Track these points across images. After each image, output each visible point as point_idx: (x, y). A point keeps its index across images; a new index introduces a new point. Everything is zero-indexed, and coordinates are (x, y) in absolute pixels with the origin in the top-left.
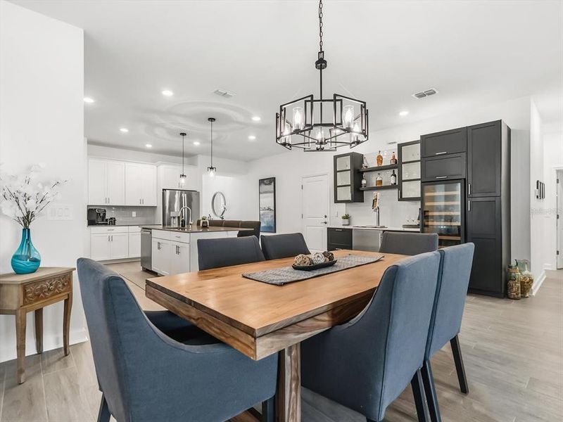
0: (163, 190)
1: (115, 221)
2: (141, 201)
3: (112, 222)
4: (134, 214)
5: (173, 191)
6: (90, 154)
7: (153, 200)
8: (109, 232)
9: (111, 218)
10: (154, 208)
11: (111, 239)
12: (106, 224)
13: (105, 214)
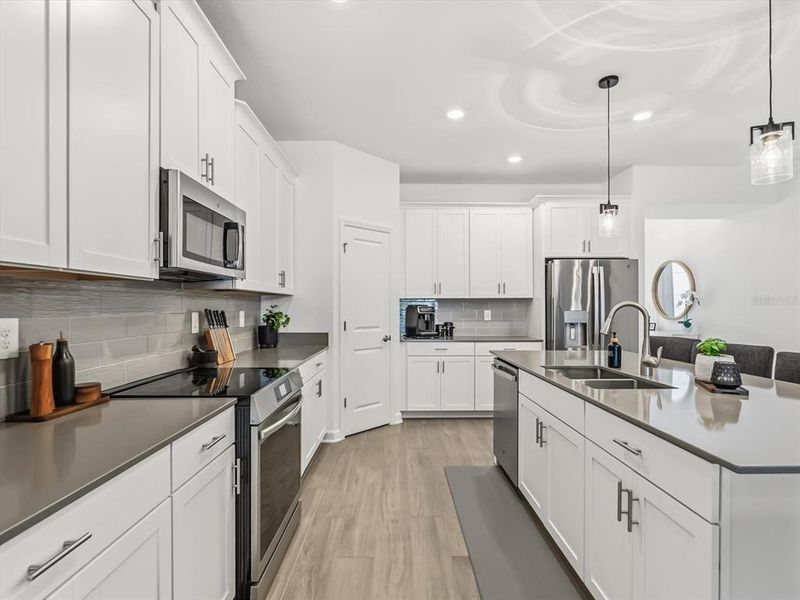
0: (547, 260)
1: (452, 328)
2: (502, 287)
3: (447, 332)
4: (488, 314)
5: (568, 261)
6: (404, 200)
7: (526, 284)
8: (439, 353)
9: (446, 324)
10: (527, 302)
11: (441, 368)
12: (436, 337)
13: (432, 316)
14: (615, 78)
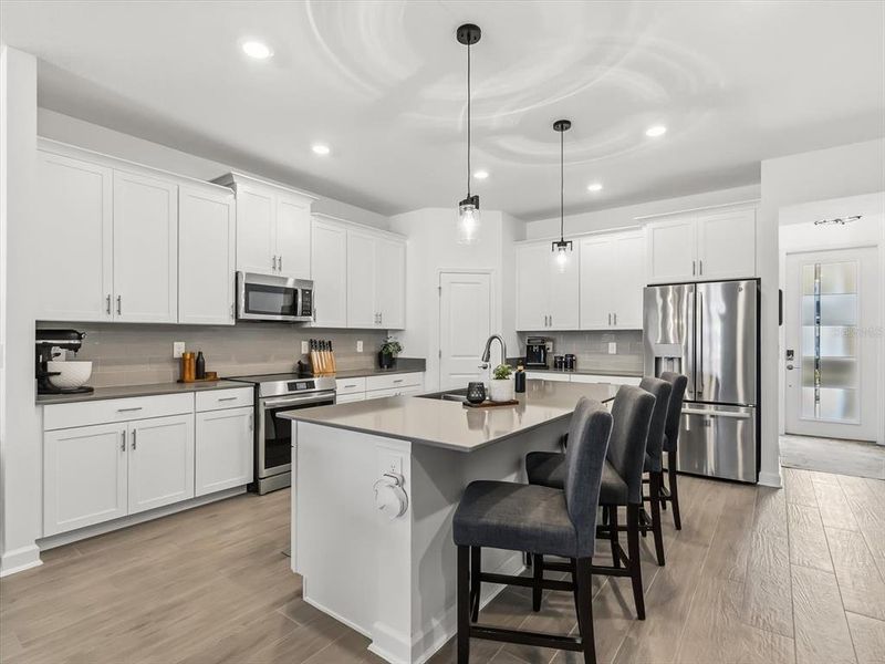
1: (572, 360)
4: (613, 347)
9: (566, 356)
14: (568, 122)
